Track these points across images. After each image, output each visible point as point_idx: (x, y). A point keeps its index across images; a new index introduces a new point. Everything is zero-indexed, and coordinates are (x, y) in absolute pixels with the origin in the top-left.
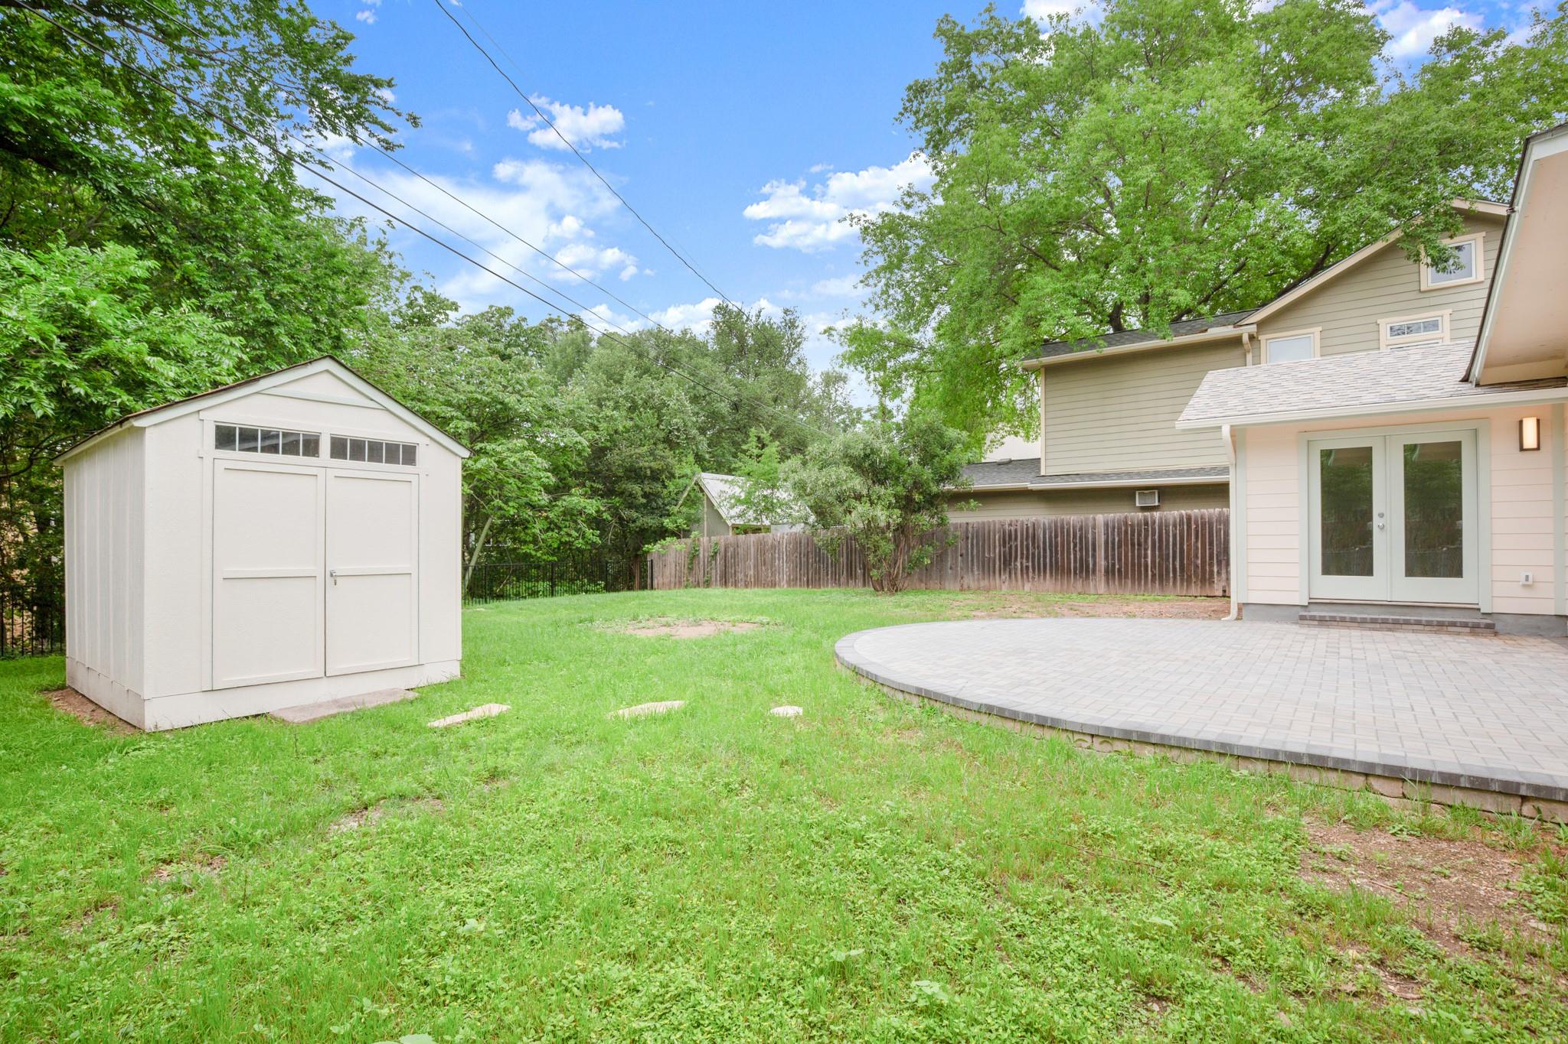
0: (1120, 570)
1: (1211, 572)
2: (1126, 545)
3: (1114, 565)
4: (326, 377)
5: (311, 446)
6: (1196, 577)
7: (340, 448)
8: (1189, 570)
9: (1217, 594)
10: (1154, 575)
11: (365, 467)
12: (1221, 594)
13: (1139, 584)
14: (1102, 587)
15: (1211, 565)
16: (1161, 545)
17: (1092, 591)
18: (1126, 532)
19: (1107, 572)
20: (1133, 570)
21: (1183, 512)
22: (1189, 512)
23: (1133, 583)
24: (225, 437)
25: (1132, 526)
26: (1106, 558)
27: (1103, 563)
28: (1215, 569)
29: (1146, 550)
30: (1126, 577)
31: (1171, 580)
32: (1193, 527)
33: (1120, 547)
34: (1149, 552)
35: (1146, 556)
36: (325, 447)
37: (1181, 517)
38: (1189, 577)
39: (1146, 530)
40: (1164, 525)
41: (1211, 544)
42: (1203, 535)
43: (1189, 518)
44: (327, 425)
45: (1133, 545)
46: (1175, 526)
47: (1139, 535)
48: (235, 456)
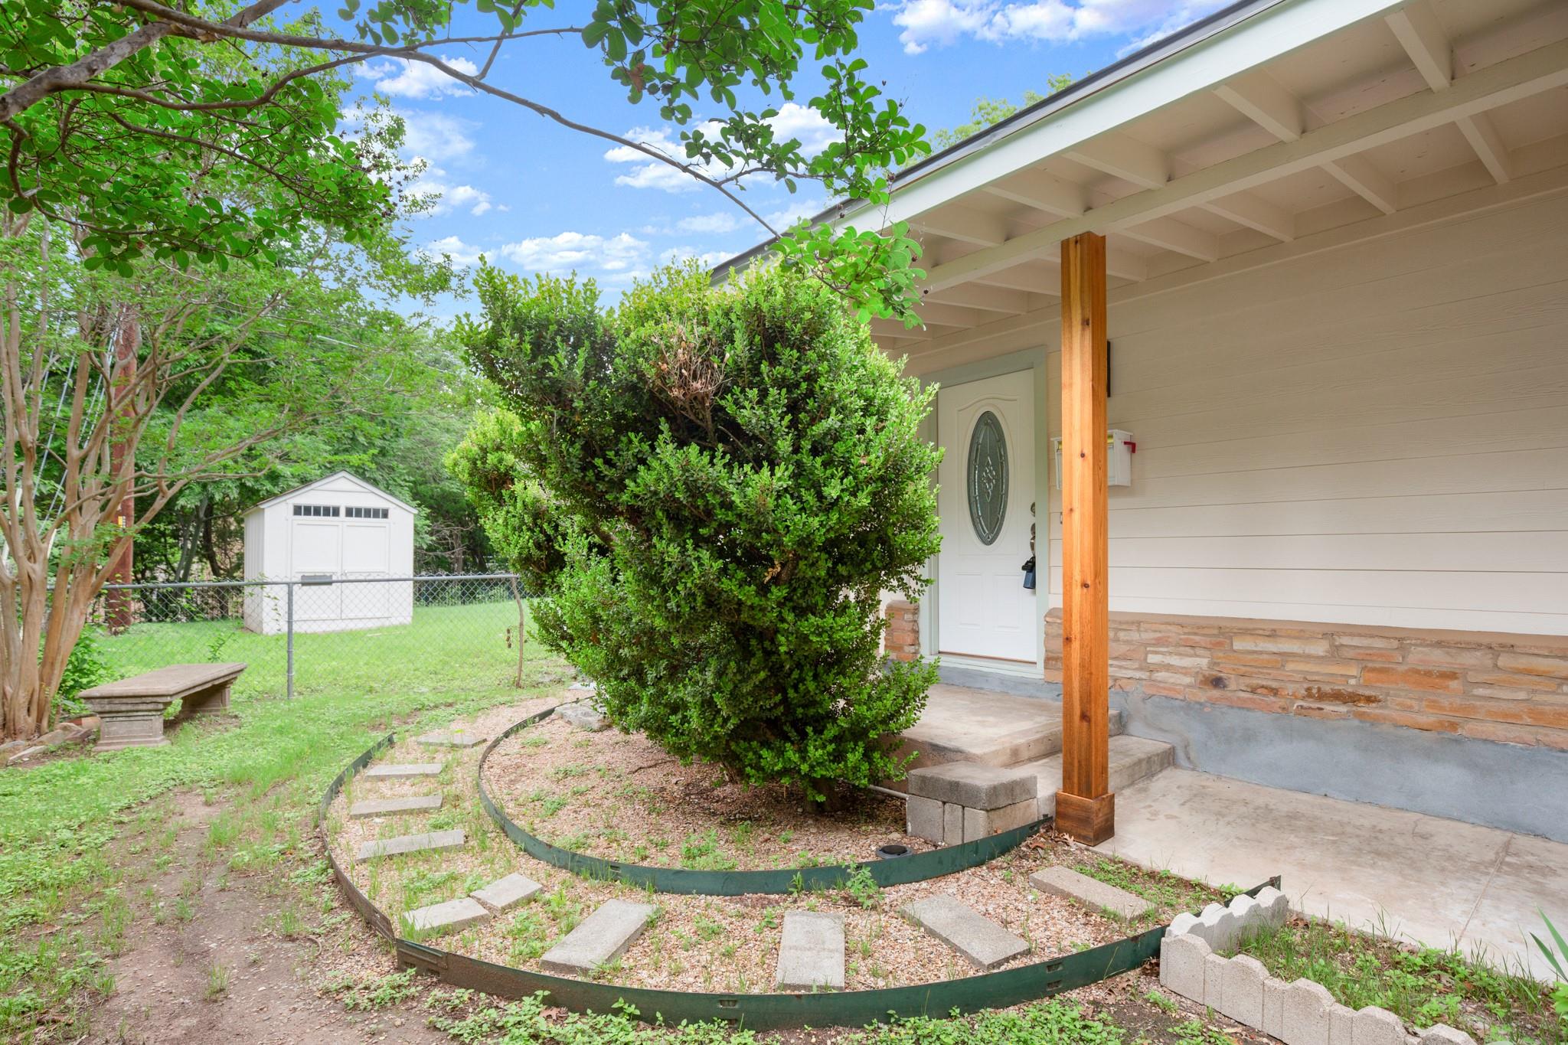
4: (343, 480)
5: (336, 512)
7: (349, 512)
11: (363, 520)
24: (297, 510)
36: (343, 512)
44: (343, 502)
48: (303, 518)
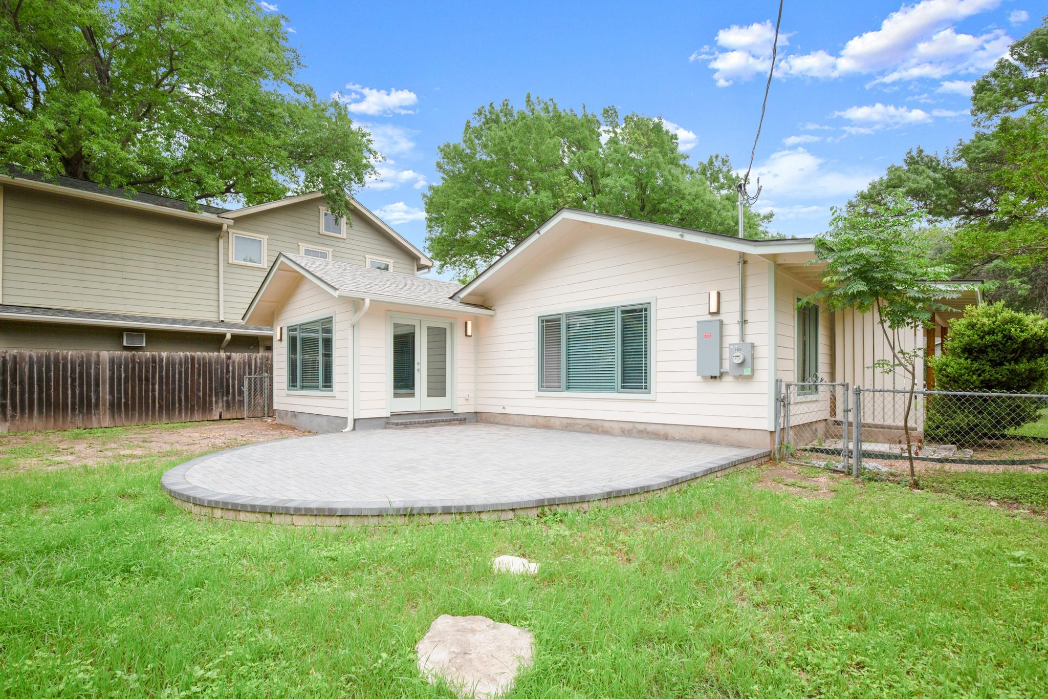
0: (126, 404)
1: (211, 401)
2: (133, 381)
3: (120, 399)
6: (199, 407)
8: (192, 400)
9: (215, 418)
10: (161, 407)
12: (218, 418)
13: (147, 415)
14: (107, 421)
15: (210, 396)
16: (167, 380)
17: (95, 425)
18: (133, 368)
19: (112, 405)
20: (140, 403)
21: (188, 354)
22: (193, 354)
23: (140, 414)
25: (140, 363)
26: (112, 392)
27: (108, 397)
28: (214, 399)
29: (154, 384)
30: (133, 409)
31: (177, 410)
32: (197, 366)
33: (126, 382)
34: (157, 387)
35: (154, 390)
37: (186, 357)
38: (193, 406)
39: (154, 368)
40: (170, 363)
41: (211, 380)
42: (205, 372)
43: (193, 358)
45: (140, 380)
46: (180, 364)
47: (147, 371)
